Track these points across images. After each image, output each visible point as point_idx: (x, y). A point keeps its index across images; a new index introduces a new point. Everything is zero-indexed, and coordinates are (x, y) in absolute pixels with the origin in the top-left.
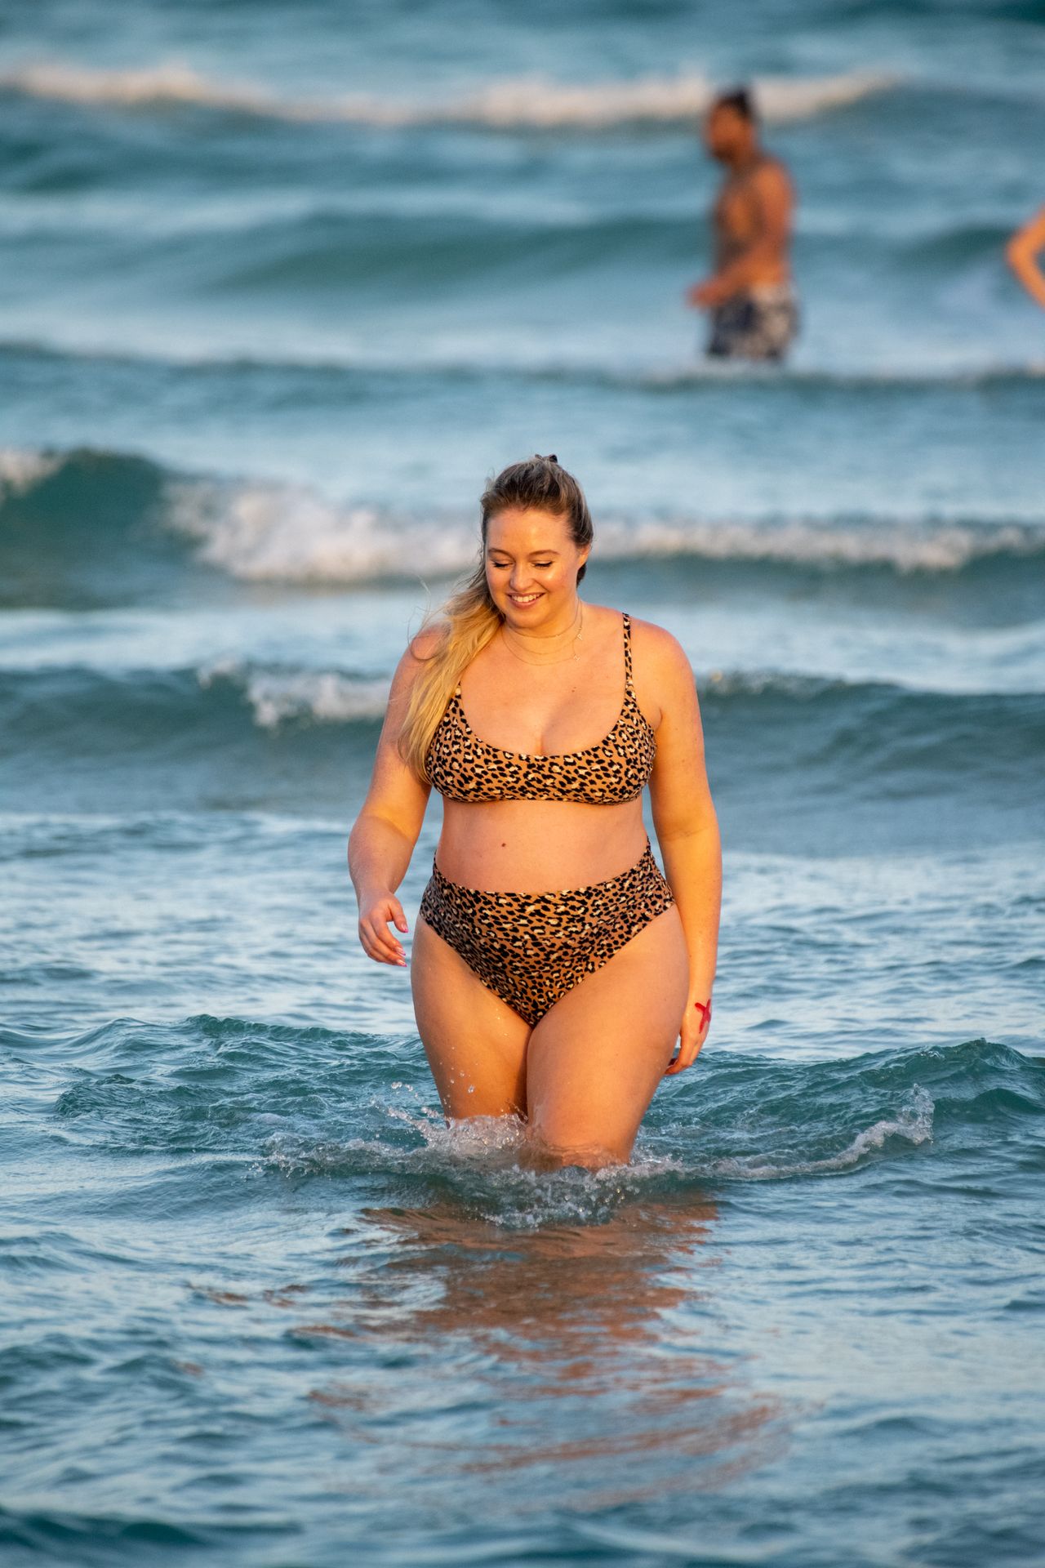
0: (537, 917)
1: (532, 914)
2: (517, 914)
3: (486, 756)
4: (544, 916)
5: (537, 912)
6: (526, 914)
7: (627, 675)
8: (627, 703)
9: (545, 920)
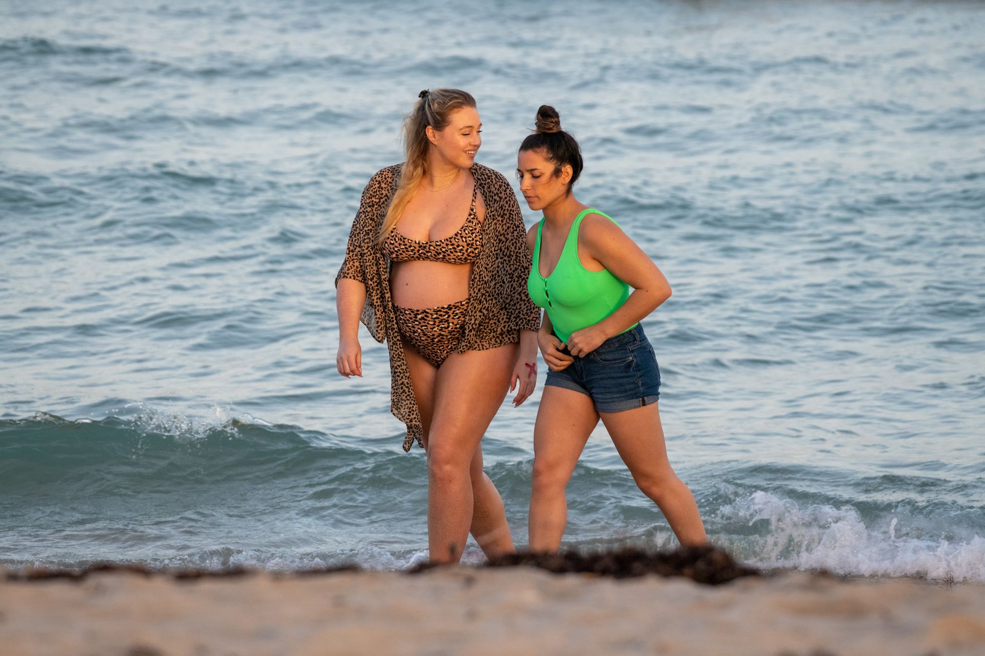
0: (423, 321)
1: (420, 319)
2: (414, 319)
3: (400, 242)
4: (426, 320)
5: (423, 318)
6: (418, 319)
7: (473, 200)
8: (470, 215)
9: (427, 322)
